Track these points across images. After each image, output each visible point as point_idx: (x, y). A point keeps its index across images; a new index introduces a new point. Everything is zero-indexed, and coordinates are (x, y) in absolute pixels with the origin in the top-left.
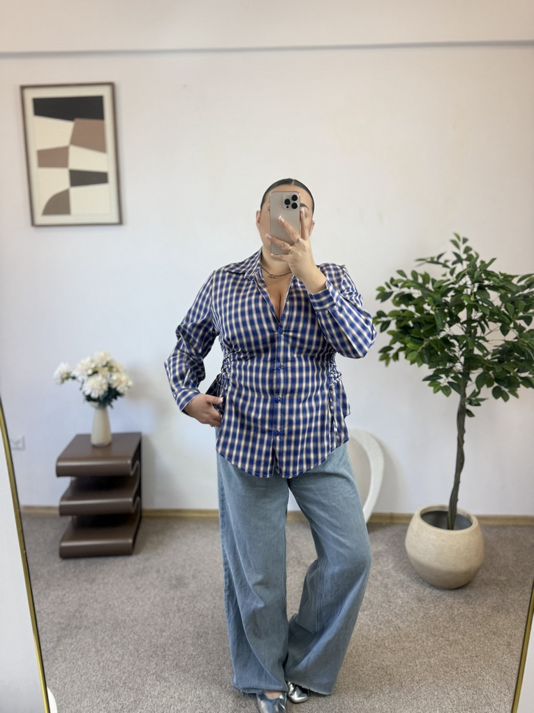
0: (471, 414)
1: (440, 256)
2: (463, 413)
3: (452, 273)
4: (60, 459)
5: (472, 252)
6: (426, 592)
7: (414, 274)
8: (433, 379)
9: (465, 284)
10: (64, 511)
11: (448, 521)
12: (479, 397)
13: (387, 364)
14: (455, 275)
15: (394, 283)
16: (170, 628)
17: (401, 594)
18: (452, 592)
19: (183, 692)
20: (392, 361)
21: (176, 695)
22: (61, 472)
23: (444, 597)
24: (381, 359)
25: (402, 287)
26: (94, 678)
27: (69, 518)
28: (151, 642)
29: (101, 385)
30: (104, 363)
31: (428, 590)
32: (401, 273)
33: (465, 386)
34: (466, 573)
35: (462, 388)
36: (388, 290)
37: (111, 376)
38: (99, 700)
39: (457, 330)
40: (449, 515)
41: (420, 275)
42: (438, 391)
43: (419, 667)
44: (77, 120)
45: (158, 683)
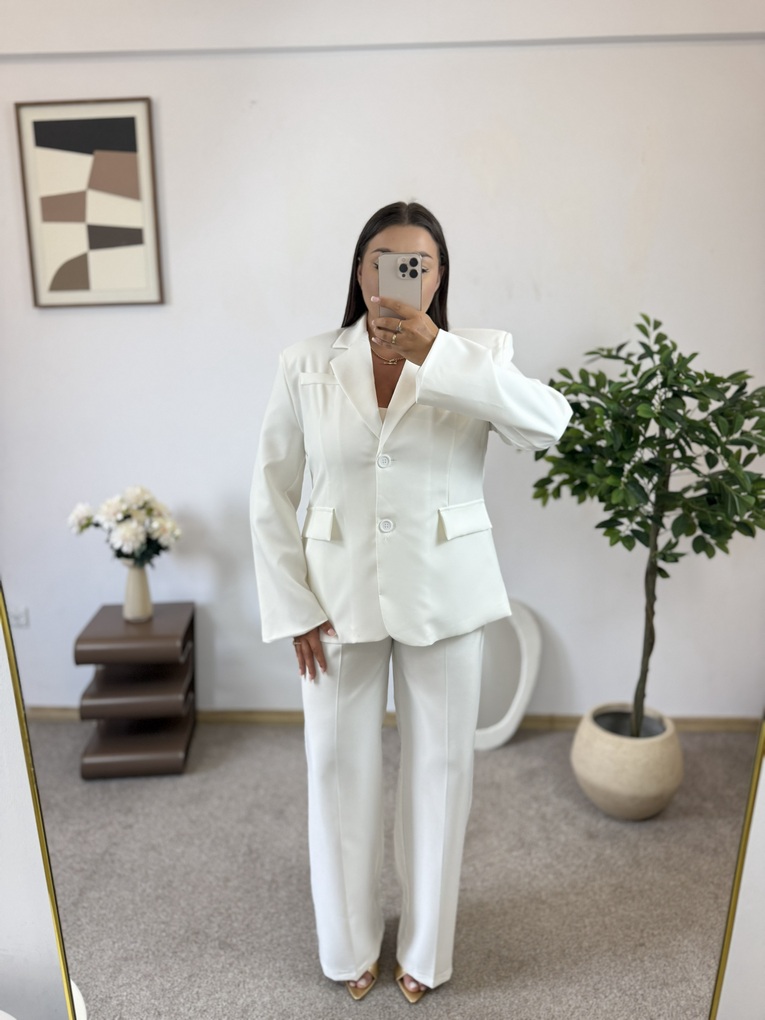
0: (664, 574)
1: (620, 348)
2: (653, 572)
3: (635, 371)
4: (80, 640)
5: (667, 342)
7: (584, 374)
8: (609, 526)
9: (656, 388)
10: (86, 714)
11: (631, 725)
12: (677, 550)
13: (545, 503)
14: (640, 374)
17: (564, 828)
18: (637, 826)
19: (257, 964)
20: (551, 499)
21: (247, 969)
22: (81, 659)
23: (626, 831)
24: (536, 496)
26: (132, 946)
27: (93, 724)
28: (211, 895)
29: (136, 535)
30: (141, 504)
31: (601, 825)
32: (565, 372)
33: (657, 534)
34: (657, 798)
35: (652, 538)
37: (151, 522)
38: (140, 975)
39: (647, 454)
41: (594, 375)
42: (616, 542)
43: (588, 928)
44: (98, 153)
45: (222, 952)
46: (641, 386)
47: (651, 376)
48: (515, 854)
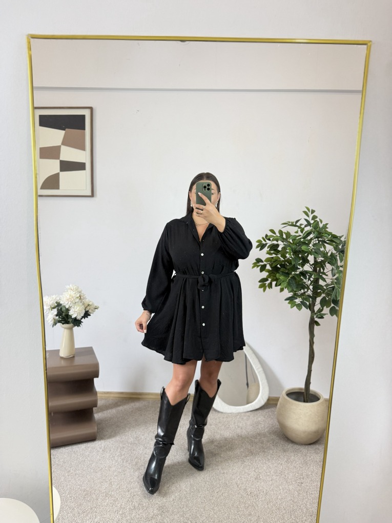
0: (318, 324)
1: (297, 221)
2: (313, 323)
3: (302, 232)
5: (318, 219)
6: (289, 447)
7: (281, 232)
8: (291, 300)
9: (311, 239)
11: (304, 397)
12: (322, 313)
13: (264, 290)
14: (304, 232)
15: (267, 238)
16: (115, 466)
17: (273, 447)
18: (307, 447)
19: (123, 504)
20: (267, 288)
21: (119, 505)
23: (301, 449)
24: (260, 287)
25: (273, 240)
26: (64, 495)
28: (102, 474)
31: (290, 445)
32: (272, 231)
33: (314, 306)
34: (316, 432)
35: (312, 307)
36: (264, 242)
38: (67, 507)
39: (307, 268)
40: (305, 394)
41: (285, 233)
42: (294, 306)
43: (281, 491)
44: (67, 129)
45: (107, 498)
46: (304, 238)
47: (309, 234)
48: (248, 458)
